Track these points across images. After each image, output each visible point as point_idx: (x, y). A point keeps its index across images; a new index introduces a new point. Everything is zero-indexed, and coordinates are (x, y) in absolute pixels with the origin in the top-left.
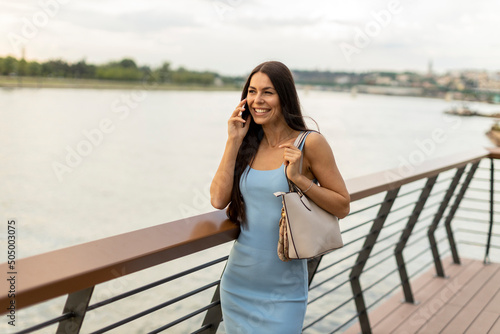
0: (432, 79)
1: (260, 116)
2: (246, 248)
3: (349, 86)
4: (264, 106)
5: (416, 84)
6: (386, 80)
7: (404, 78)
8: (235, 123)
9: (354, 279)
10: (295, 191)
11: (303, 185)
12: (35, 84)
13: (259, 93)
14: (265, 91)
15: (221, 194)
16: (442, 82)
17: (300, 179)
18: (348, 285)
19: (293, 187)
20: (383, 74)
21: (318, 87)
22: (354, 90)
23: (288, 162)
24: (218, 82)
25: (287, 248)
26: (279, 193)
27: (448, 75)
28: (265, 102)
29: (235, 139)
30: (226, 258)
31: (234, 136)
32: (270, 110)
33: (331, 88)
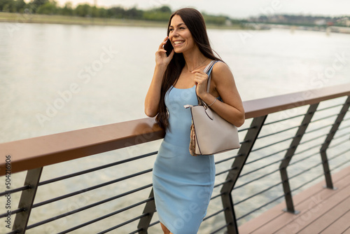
1: (178, 47)
2: (169, 145)
4: (179, 38)
8: (160, 53)
9: (283, 170)
10: (202, 105)
11: (208, 101)
12: (102, 23)
13: (175, 29)
14: (179, 27)
15: (151, 106)
17: (206, 96)
18: (278, 173)
19: (201, 102)
21: (301, 27)
23: (197, 83)
24: (228, 23)
25: (195, 147)
26: (187, 106)
28: (179, 35)
29: (159, 66)
30: (156, 153)
31: (159, 63)
32: (184, 41)
33: (311, 28)
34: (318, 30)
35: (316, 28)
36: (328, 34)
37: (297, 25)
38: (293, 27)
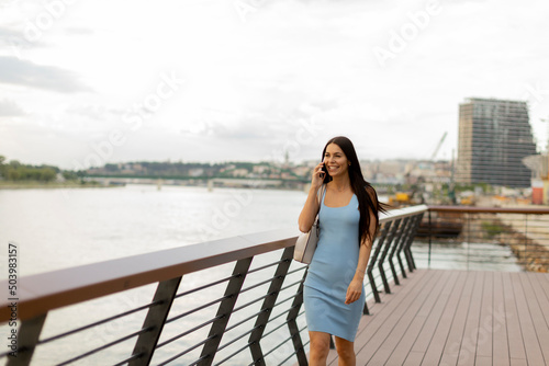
0: (289, 170)
3: (204, 178)
4: (335, 165)
5: (272, 176)
6: (243, 172)
7: (261, 169)
13: (332, 156)
14: (336, 155)
15: (305, 223)
16: (300, 173)
20: (240, 165)
21: (171, 181)
22: (211, 182)
24: (60, 177)
27: (305, 164)
28: (336, 162)
32: (339, 167)
33: (185, 182)
34: (195, 185)
35: (191, 181)
36: (210, 190)
37: (164, 178)
38: (160, 181)
